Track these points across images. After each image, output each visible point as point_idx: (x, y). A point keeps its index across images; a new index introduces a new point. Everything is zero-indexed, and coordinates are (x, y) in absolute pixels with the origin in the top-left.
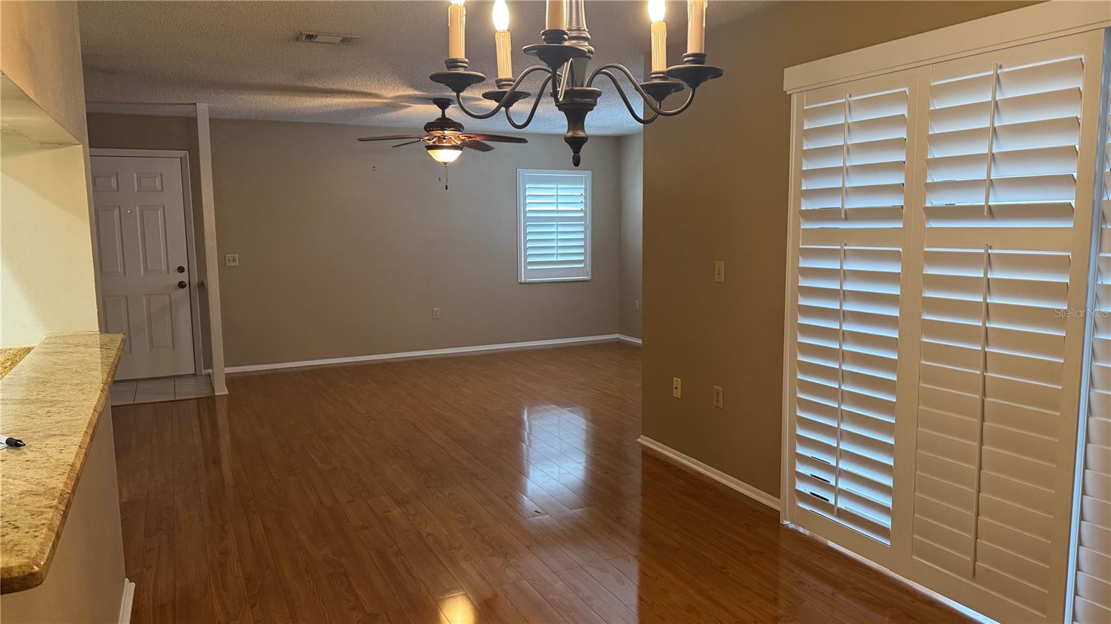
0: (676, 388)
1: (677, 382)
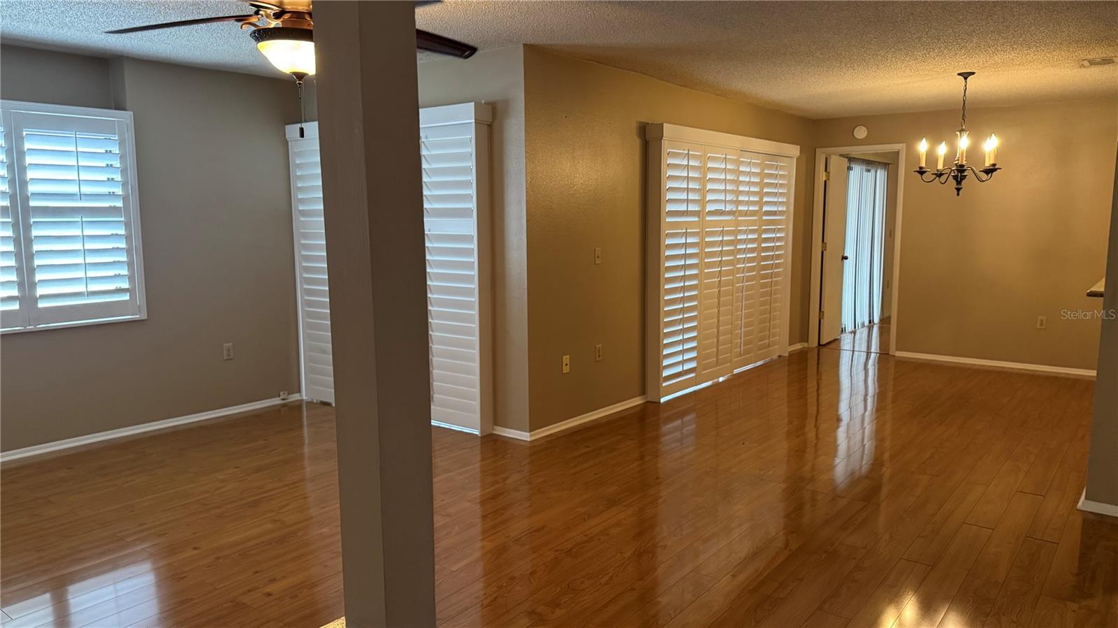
0: (567, 365)
1: (566, 359)
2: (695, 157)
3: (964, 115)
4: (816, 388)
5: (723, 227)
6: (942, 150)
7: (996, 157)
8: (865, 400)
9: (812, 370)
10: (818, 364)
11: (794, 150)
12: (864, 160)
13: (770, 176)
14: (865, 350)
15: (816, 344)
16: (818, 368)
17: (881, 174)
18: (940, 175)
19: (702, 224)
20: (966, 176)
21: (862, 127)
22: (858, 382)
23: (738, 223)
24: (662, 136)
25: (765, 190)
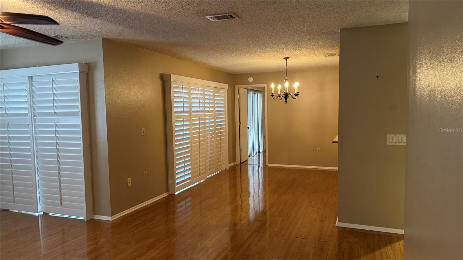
0: (129, 182)
1: (129, 180)
2: (186, 88)
3: (286, 74)
4: (240, 181)
5: (199, 117)
6: (279, 87)
7: (298, 90)
8: (259, 185)
9: (238, 174)
10: (240, 171)
11: (226, 86)
12: (253, 90)
13: (217, 96)
14: (258, 164)
15: (239, 163)
16: (240, 173)
17: (260, 95)
18: (279, 96)
19: (190, 116)
20: (288, 97)
21: (251, 78)
22: (256, 177)
23: (205, 115)
24: (171, 80)
25: (216, 102)
